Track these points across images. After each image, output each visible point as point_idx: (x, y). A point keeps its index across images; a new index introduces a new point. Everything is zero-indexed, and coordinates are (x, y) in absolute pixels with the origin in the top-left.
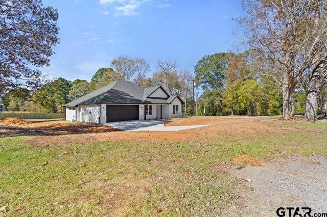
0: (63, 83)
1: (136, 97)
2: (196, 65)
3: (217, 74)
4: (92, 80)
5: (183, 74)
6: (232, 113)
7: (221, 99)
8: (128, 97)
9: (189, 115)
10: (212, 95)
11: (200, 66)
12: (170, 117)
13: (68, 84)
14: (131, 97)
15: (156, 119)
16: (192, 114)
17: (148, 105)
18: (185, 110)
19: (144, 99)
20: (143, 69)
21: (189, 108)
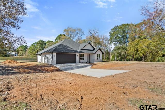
0: (42, 42)
1: (74, 49)
2: (110, 31)
3: (123, 36)
4: (55, 41)
5: (103, 37)
6: (133, 60)
7: (126, 51)
8: (70, 49)
9: (106, 60)
10: (120, 49)
11: (113, 32)
12: (95, 61)
13: (44, 43)
14: (72, 49)
15: (86, 62)
16: (108, 60)
17: (82, 54)
18: (104, 57)
19: (79, 50)
20: (81, 34)
21: (106, 56)
